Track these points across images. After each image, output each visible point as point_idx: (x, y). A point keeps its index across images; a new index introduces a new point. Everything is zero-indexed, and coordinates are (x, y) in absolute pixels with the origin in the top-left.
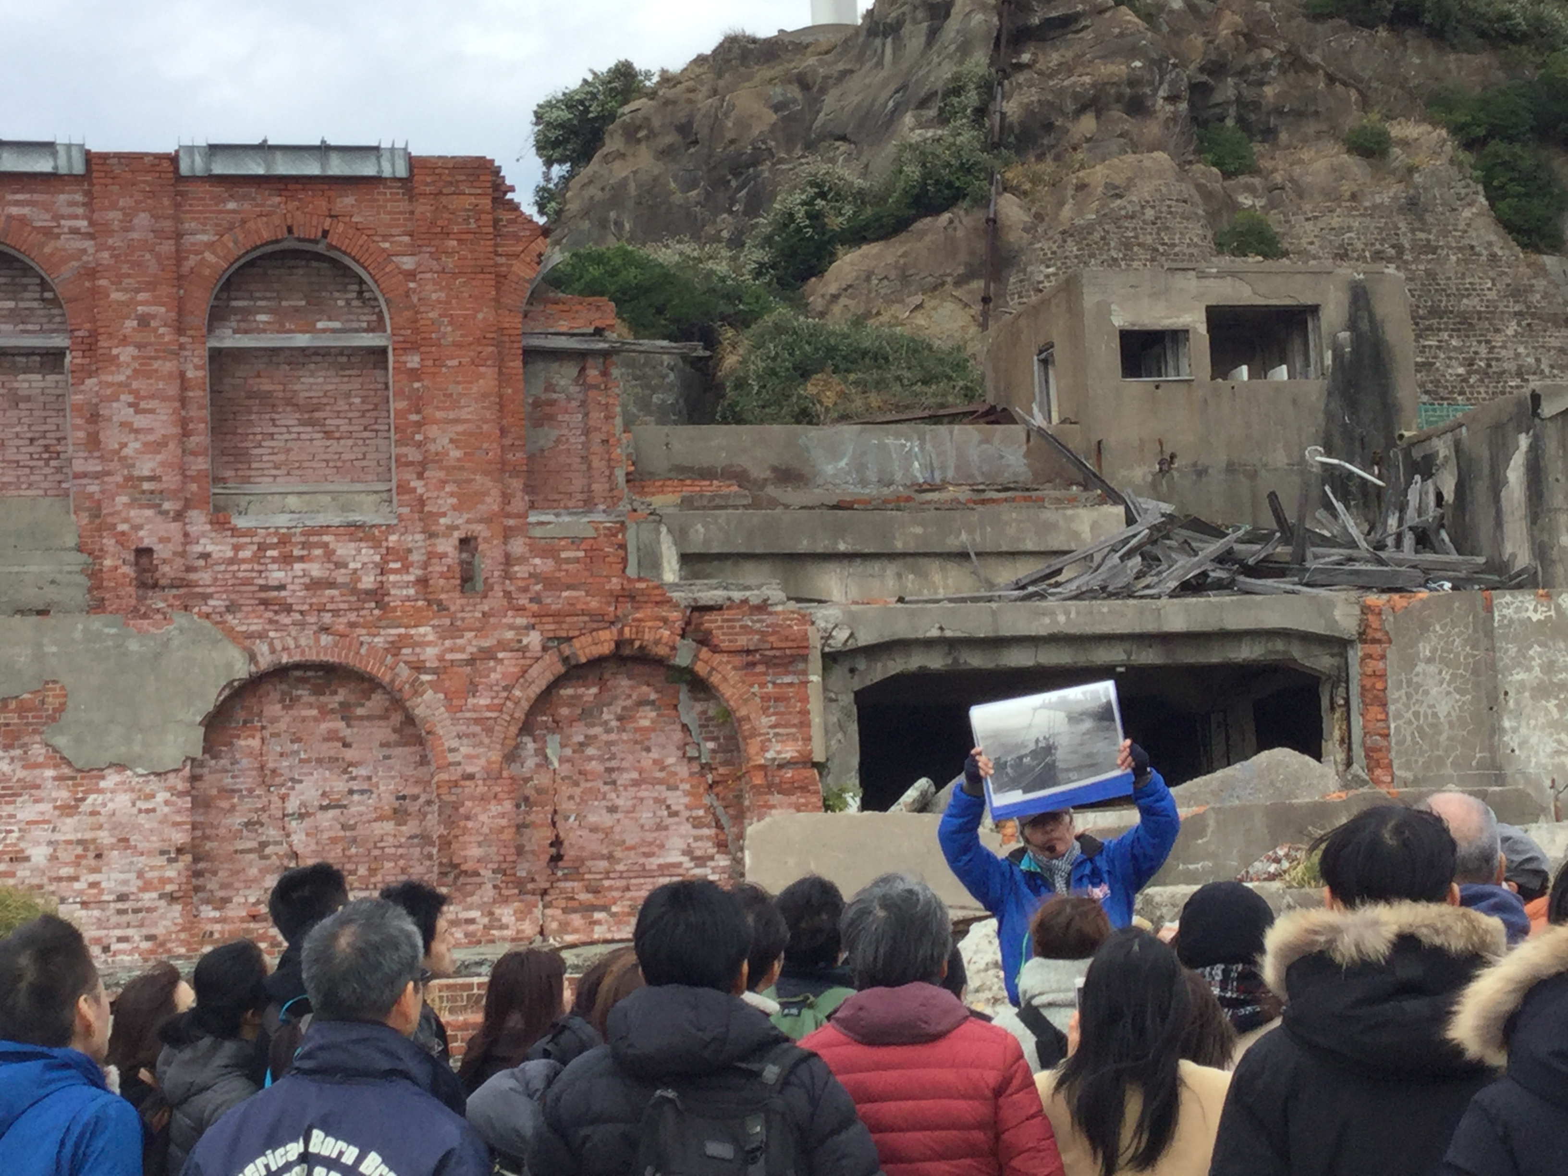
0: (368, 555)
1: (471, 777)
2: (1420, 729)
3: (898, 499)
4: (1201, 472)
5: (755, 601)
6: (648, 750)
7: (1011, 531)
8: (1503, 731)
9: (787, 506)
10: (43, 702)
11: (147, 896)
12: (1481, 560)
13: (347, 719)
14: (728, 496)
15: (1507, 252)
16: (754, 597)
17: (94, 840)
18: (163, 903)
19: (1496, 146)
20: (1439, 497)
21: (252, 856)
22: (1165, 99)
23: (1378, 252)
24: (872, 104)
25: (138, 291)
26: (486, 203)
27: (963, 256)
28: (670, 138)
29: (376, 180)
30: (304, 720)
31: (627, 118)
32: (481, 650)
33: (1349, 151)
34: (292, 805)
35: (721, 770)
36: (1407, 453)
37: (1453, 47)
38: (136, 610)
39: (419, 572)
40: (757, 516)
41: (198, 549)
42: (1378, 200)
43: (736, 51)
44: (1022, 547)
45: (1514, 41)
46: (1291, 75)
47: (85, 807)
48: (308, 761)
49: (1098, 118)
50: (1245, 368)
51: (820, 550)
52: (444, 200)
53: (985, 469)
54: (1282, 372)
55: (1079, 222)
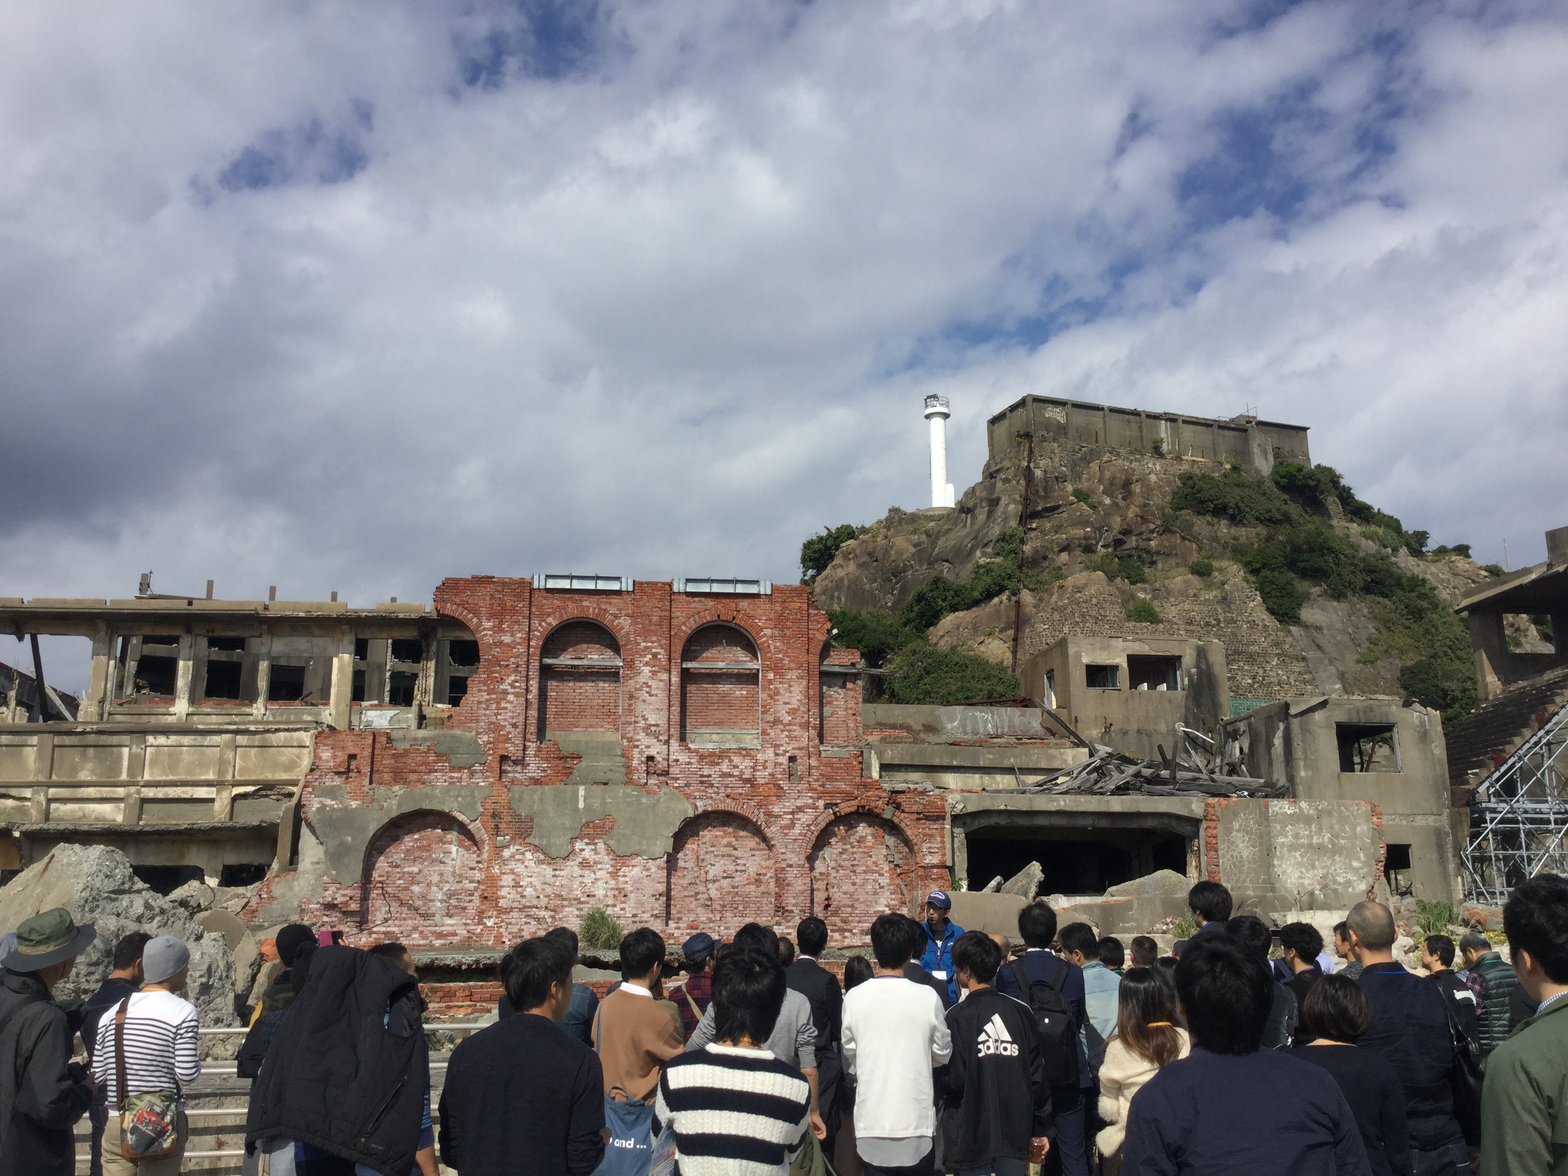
0: (748, 763)
1: (790, 866)
2: (1234, 864)
3: (981, 741)
4: (1125, 733)
5: (920, 789)
6: (871, 856)
7: (1034, 758)
8: (1274, 866)
9: (929, 743)
10: (604, 824)
11: (645, 915)
12: (1262, 781)
13: (737, 838)
14: (902, 737)
15: (1271, 624)
16: (920, 788)
17: (623, 889)
18: (652, 919)
19: (1266, 572)
20: (1241, 750)
21: (692, 899)
22: (1102, 546)
23: (1207, 622)
24: (961, 544)
25: (653, 642)
26: (805, 606)
27: (1004, 619)
28: (865, 558)
29: (757, 596)
30: (717, 836)
31: (845, 549)
32: (798, 807)
33: (1192, 573)
34: (710, 877)
35: (904, 867)
36: (1225, 727)
37: (1244, 525)
38: (646, 784)
39: (770, 771)
40: (916, 748)
41: (675, 757)
42: (1207, 597)
43: (896, 518)
44: (1039, 766)
45: (1273, 522)
46: (1164, 536)
47: (621, 874)
48: (718, 856)
49: (1069, 554)
50: (1145, 686)
51: (945, 764)
52: (786, 605)
53: (1022, 728)
54: (1163, 687)
55: (1060, 604)
